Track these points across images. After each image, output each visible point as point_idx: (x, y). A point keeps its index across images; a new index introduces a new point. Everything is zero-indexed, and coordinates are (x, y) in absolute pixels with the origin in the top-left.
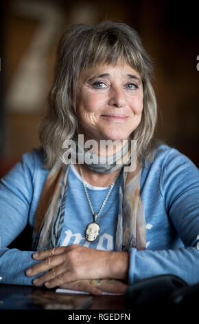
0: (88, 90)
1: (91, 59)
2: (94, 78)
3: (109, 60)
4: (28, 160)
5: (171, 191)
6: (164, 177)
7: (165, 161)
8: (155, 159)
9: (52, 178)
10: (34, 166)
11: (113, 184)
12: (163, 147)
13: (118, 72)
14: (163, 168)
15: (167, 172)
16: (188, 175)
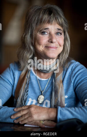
0: (39, 35)
1: (41, 22)
2: (42, 30)
3: (49, 22)
4: (12, 66)
5: (76, 81)
6: (73, 75)
7: (74, 68)
8: (69, 67)
9: (23, 75)
10: (15, 69)
11: (50, 77)
12: (73, 61)
13: (53, 28)
14: (73, 70)
15: (74, 72)
16: (84, 74)
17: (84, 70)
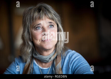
4: (17, 60)
5: (74, 67)
6: (71, 62)
7: (71, 56)
8: (66, 55)
9: (26, 66)
10: (19, 62)
11: (51, 66)
12: (69, 50)
14: (70, 58)
15: (71, 60)
16: (80, 60)
17: (80, 57)
